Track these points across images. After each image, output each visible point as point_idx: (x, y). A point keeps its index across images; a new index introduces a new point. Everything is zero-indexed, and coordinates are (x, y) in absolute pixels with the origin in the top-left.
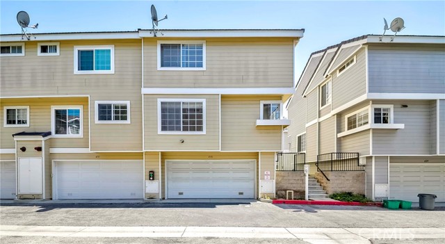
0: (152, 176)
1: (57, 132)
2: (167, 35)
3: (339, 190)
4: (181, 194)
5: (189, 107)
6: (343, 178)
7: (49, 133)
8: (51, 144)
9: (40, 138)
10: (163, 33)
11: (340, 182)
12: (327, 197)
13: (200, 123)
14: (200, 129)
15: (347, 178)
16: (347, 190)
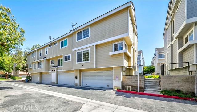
0: (76, 78)
1: (59, 66)
2: (78, 29)
3: (169, 88)
4: (86, 84)
5: (85, 52)
6: (172, 80)
7: (57, 66)
8: (57, 69)
9: (55, 68)
10: (76, 29)
11: (170, 82)
12: (158, 91)
13: (88, 58)
14: (88, 60)
15: (176, 80)
16: (176, 88)
